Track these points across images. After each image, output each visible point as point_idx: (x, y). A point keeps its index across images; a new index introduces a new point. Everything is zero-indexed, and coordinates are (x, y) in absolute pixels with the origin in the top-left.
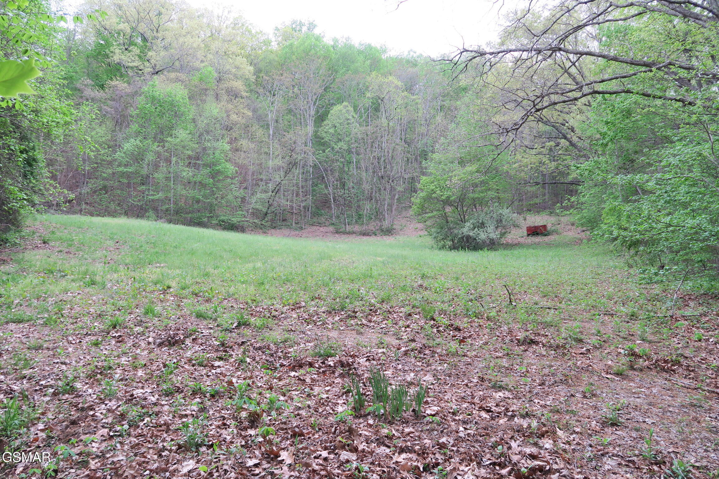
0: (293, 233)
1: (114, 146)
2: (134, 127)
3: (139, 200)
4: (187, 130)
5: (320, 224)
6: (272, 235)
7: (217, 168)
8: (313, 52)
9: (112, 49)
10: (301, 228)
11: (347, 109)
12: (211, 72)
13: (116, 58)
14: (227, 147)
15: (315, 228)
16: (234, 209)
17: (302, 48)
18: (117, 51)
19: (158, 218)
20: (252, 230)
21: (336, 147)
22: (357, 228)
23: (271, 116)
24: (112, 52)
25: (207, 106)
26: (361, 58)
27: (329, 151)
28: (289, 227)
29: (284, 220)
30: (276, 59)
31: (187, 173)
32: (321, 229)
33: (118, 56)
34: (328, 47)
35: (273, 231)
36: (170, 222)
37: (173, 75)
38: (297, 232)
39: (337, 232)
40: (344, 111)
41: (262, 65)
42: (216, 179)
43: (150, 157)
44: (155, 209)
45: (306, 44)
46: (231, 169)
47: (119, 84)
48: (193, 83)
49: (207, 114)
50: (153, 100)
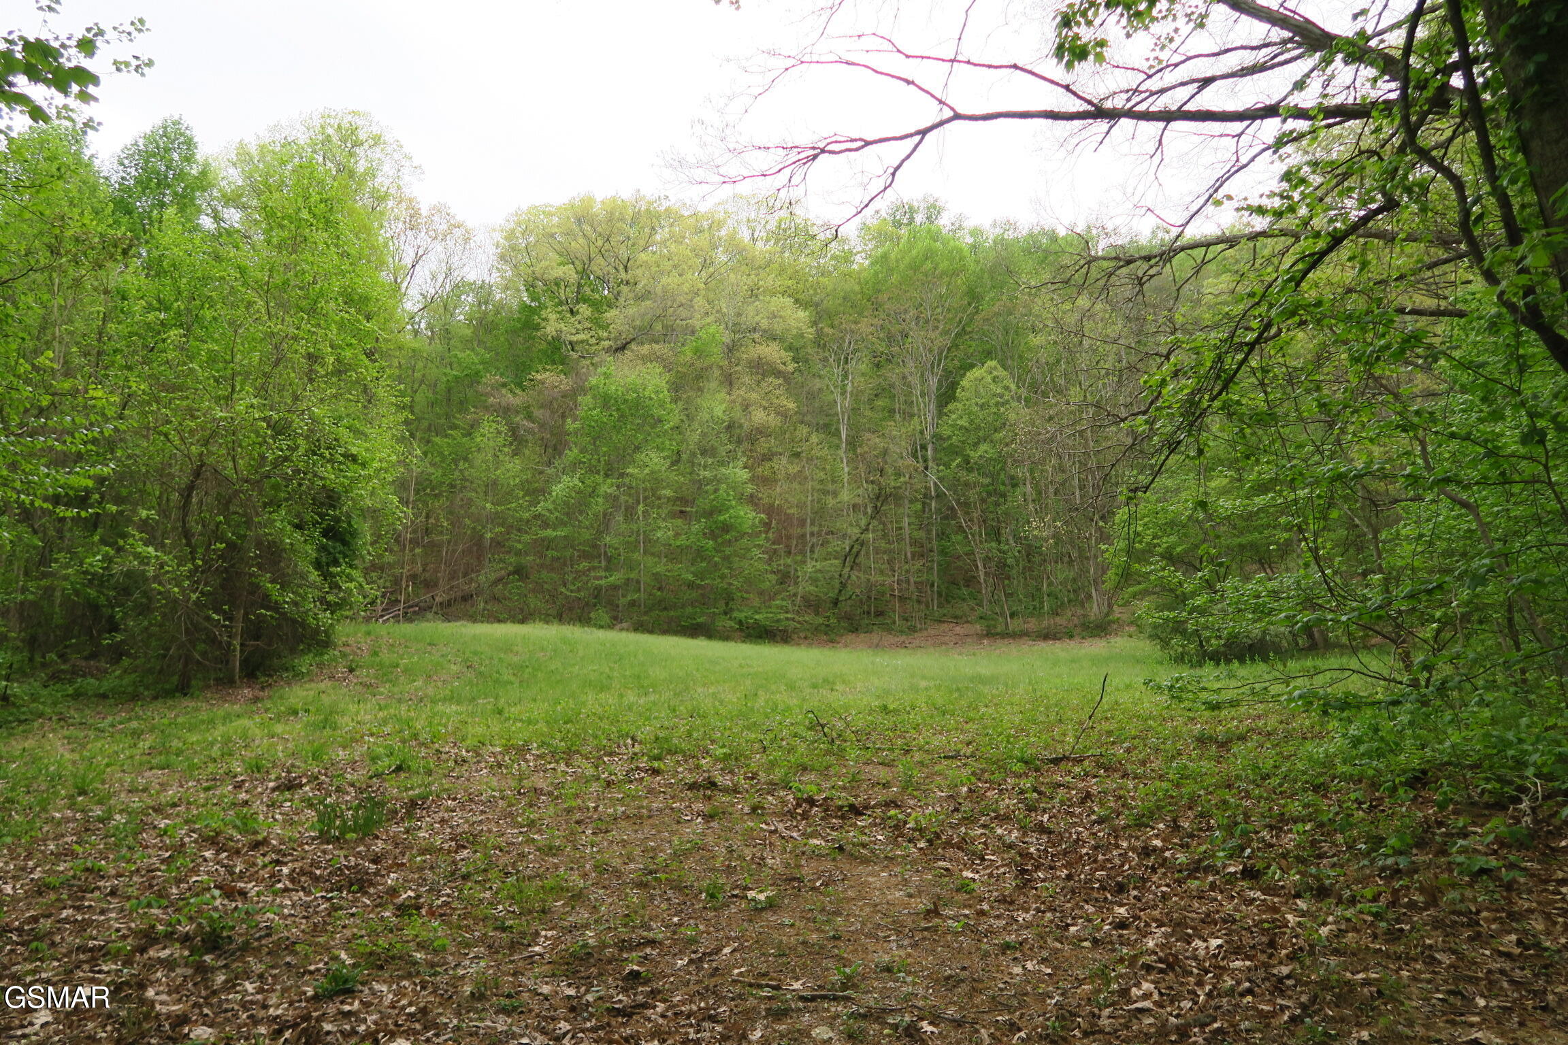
0: (891, 639)
1: (536, 492)
2: (572, 454)
3: (579, 590)
4: (663, 450)
5: (956, 617)
6: (846, 646)
7: (721, 518)
8: (928, 265)
9: (544, 314)
10: (913, 629)
11: (995, 373)
12: (715, 333)
13: (550, 329)
14: (744, 475)
15: (945, 626)
16: (767, 597)
17: (907, 260)
18: (553, 317)
19: (615, 621)
20: (806, 638)
21: (972, 454)
22: (1032, 624)
23: (843, 404)
24: (544, 320)
25: (704, 402)
26: (1029, 265)
27: (958, 466)
28: (889, 629)
29: (879, 614)
30: (857, 288)
31: (665, 531)
32: (958, 629)
33: (553, 324)
34: (960, 251)
35: (851, 637)
36: (639, 627)
37: (646, 349)
38: (903, 638)
39: (990, 634)
40: (989, 379)
41: (829, 304)
42: (720, 540)
43: (598, 505)
44: (613, 606)
45: (914, 252)
46: (748, 516)
47: (549, 377)
48: (682, 359)
49: (704, 415)
50: (606, 402)
